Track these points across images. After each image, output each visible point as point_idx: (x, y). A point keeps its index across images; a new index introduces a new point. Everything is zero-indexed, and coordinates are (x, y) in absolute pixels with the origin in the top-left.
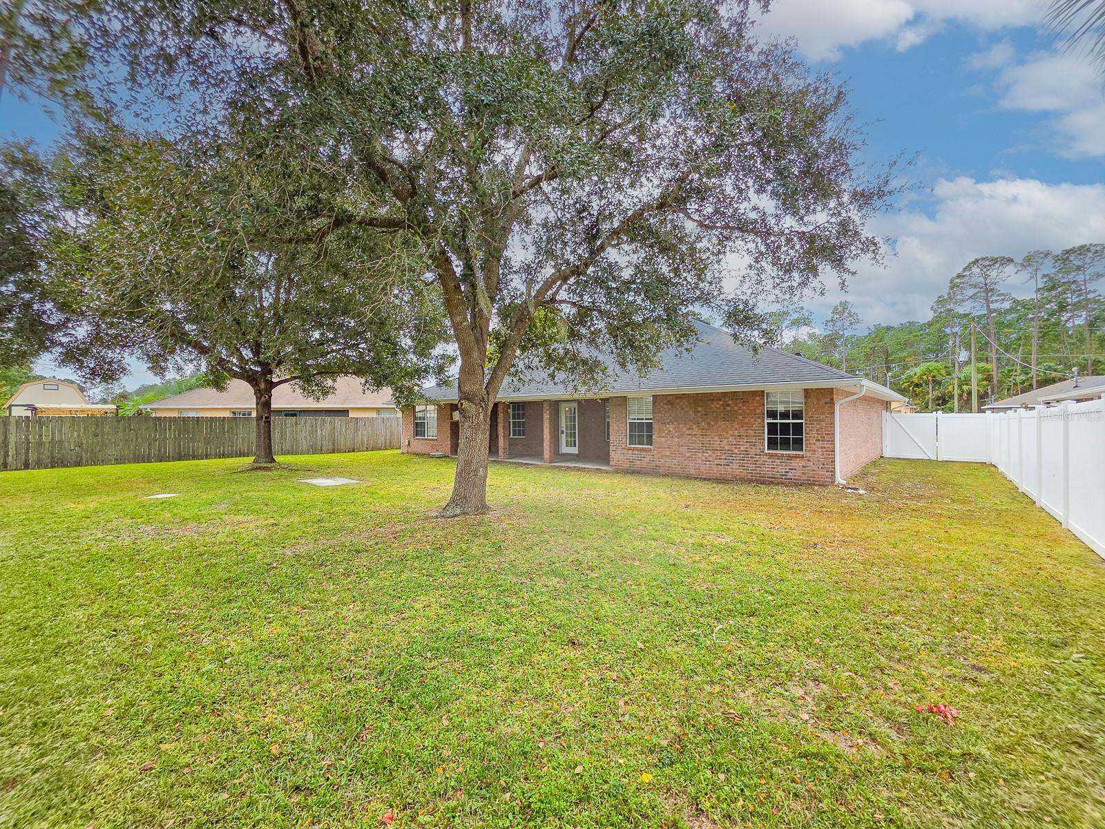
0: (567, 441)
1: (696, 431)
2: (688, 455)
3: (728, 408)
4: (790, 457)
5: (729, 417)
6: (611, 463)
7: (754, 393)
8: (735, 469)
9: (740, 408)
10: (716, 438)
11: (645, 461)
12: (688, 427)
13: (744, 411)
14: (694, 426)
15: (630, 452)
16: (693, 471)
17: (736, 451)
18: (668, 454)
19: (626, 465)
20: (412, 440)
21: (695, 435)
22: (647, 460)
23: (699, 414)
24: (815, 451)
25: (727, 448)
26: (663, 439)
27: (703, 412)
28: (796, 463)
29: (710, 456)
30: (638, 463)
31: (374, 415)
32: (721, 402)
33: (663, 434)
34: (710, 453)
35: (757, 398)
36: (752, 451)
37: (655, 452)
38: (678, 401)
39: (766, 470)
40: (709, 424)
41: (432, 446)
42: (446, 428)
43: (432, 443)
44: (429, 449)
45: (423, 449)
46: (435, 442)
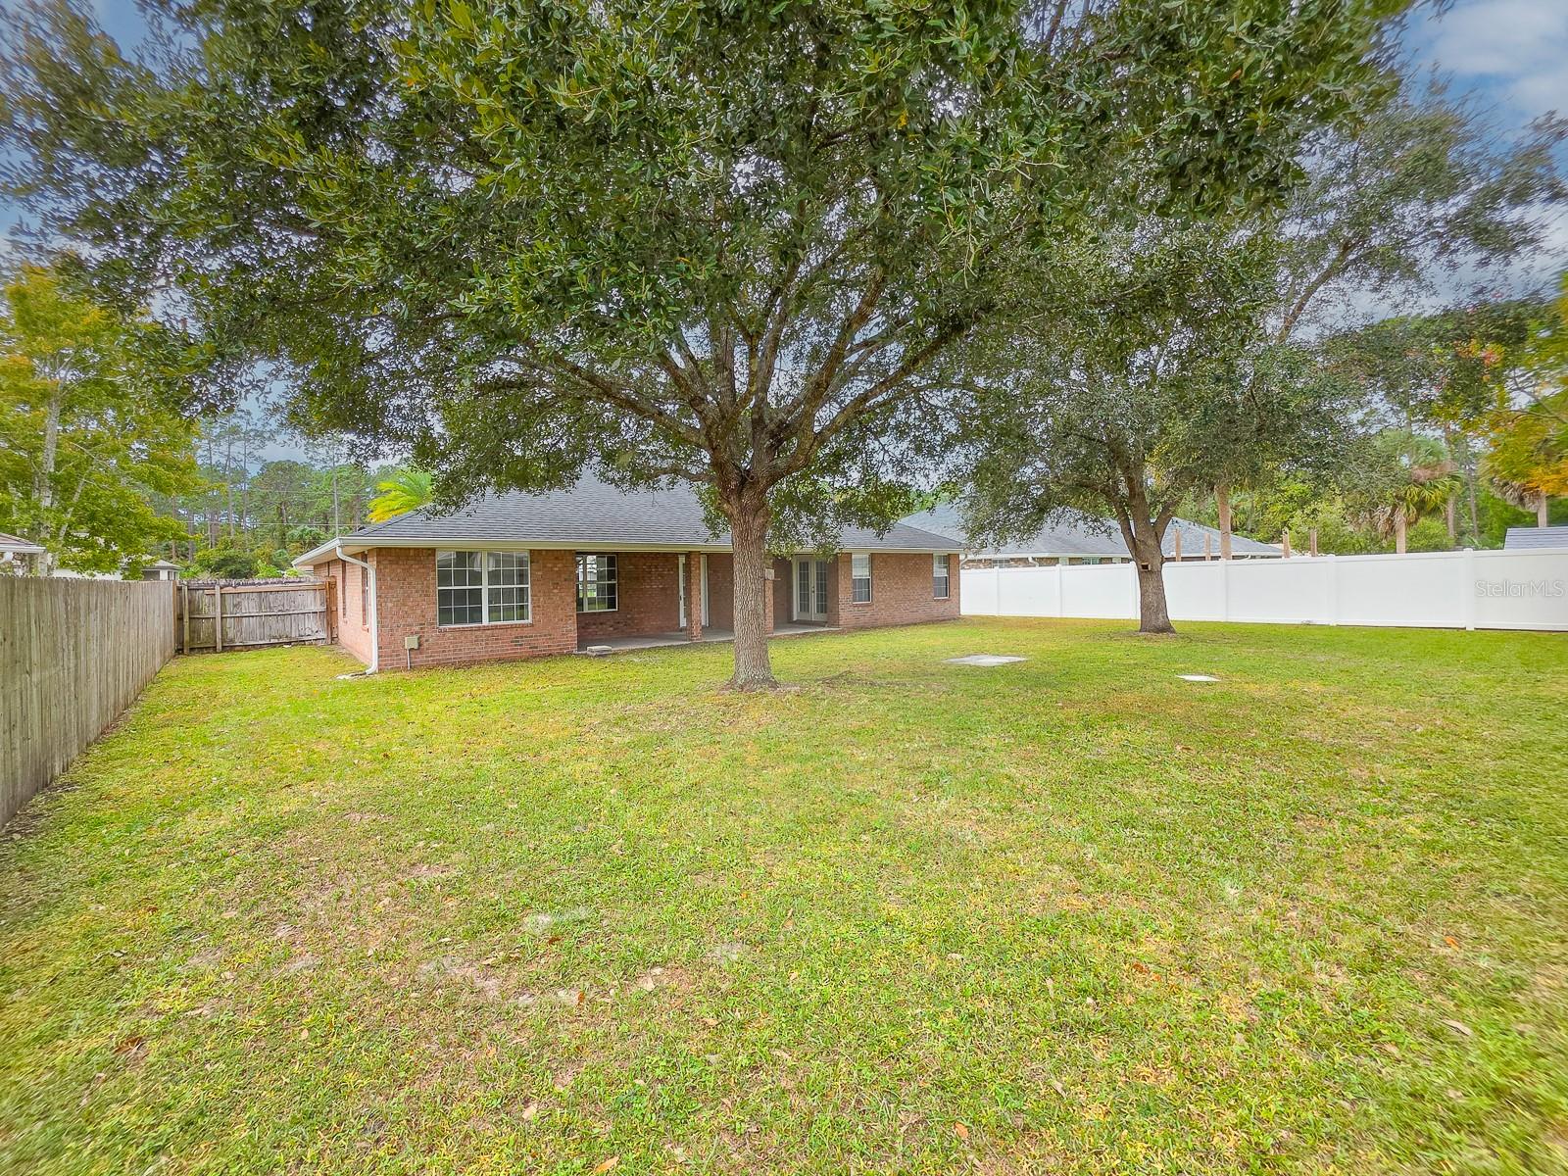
1: (900, 584)
2: (896, 606)
3: (917, 566)
4: (944, 601)
5: (917, 572)
6: (841, 622)
7: (929, 555)
8: (921, 613)
9: (923, 566)
11: (868, 615)
12: (895, 581)
13: (925, 569)
14: (899, 581)
15: (856, 609)
16: (899, 620)
17: (921, 600)
18: (883, 607)
19: (853, 622)
20: (431, 636)
21: (899, 588)
23: (902, 571)
24: (954, 595)
25: (916, 597)
26: (880, 594)
27: (904, 569)
28: (947, 605)
30: (862, 618)
32: (914, 561)
33: (880, 590)
34: (908, 603)
35: (931, 559)
36: (929, 599)
37: (874, 607)
38: (889, 559)
39: (935, 613)
40: (907, 579)
41: (516, 641)
42: (561, 597)
43: (515, 633)
44: (504, 648)
45: (480, 650)
46: (527, 632)
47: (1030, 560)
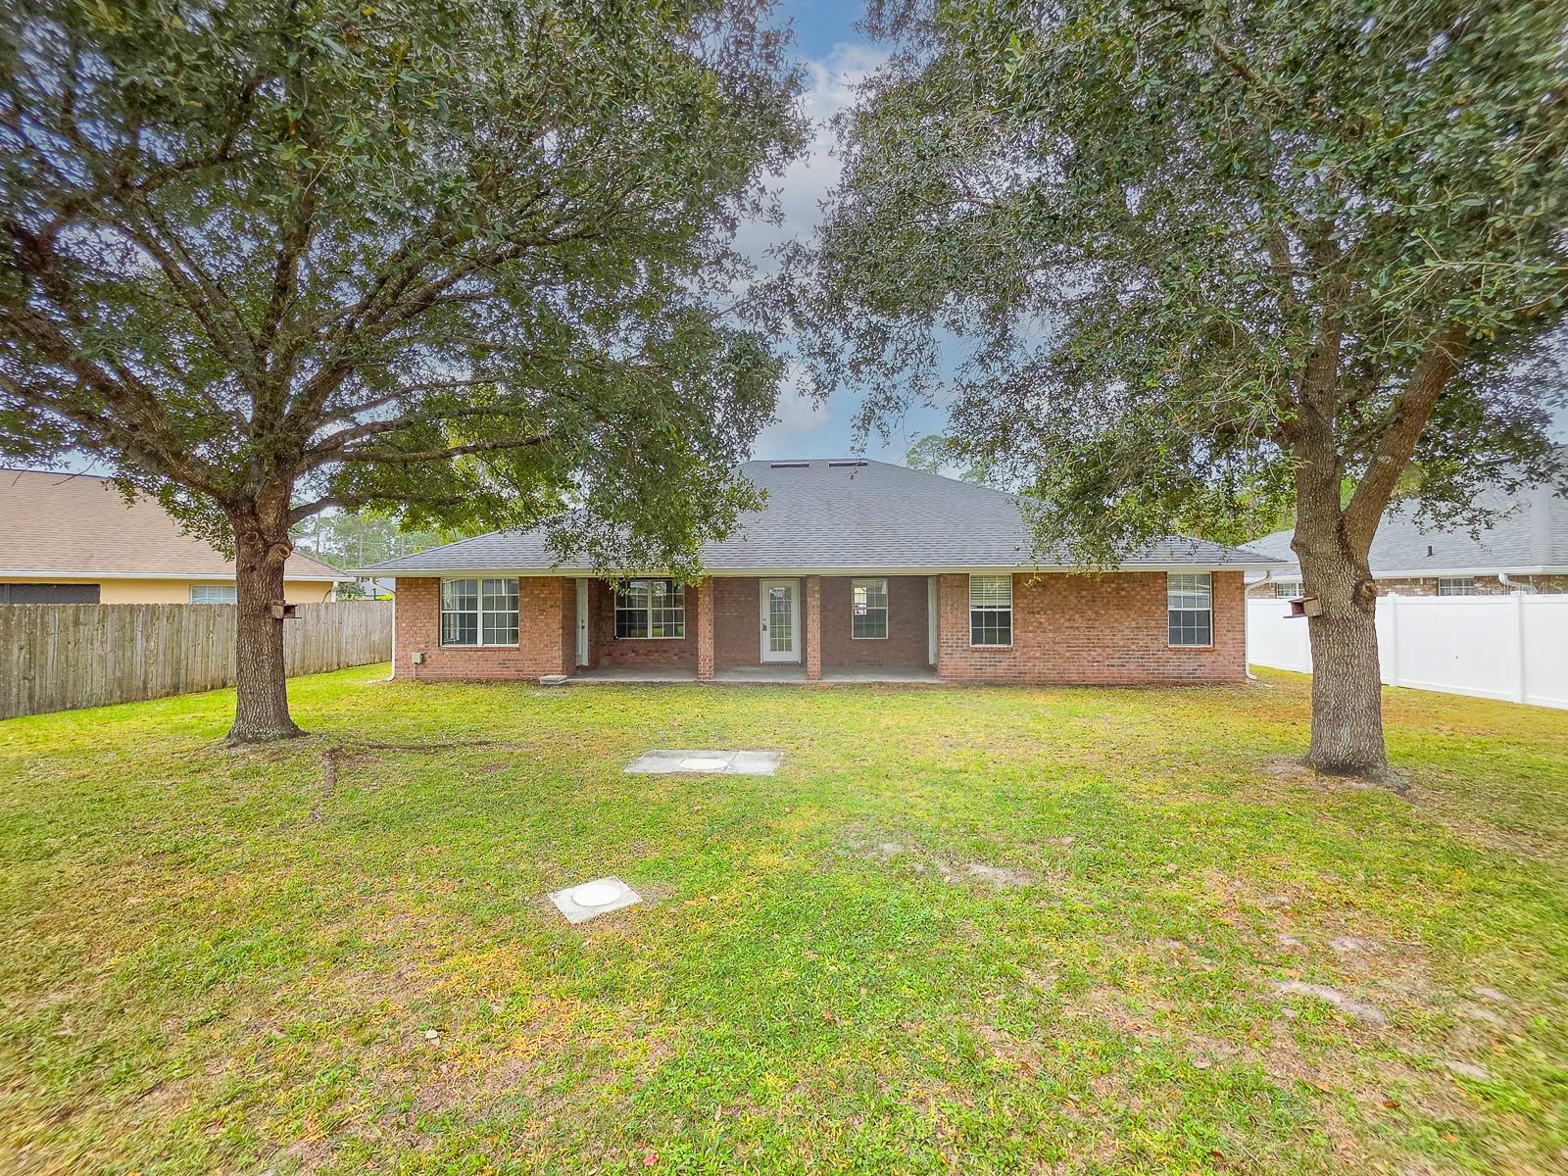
0: (773, 643)
1: (1079, 621)
2: (1068, 654)
3: (1123, 593)
4: (1199, 651)
5: (1123, 603)
6: (945, 673)
7: (1156, 575)
8: (1132, 670)
9: (1138, 593)
10: (1108, 631)
11: (1003, 666)
12: (1067, 617)
13: (1143, 597)
14: (1077, 616)
15: (977, 654)
16: (1075, 677)
17: (1134, 647)
18: (1038, 655)
19: (970, 674)
20: (433, 652)
21: (1078, 628)
22: (1004, 665)
23: (1084, 601)
24: (1226, 643)
25: (1121, 643)
26: (1031, 635)
27: (1089, 598)
28: (1205, 659)
29: (1099, 655)
30: (989, 670)
31: (183, 597)
32: (1113, 585)
33: (1031, 628)
34: (1099, 650)
35: (1160, 581)
36: (1154, 646)
37: (1018, 654)
38: (1052, 582)
39: (1171, 670)
40: (1097, 613)
41: (503, 664)
42: (547, 624)
43: (503, 656)
44: (491, 669)
45: (473, 670)
46: (514, 655)
47: (1502, 578)
